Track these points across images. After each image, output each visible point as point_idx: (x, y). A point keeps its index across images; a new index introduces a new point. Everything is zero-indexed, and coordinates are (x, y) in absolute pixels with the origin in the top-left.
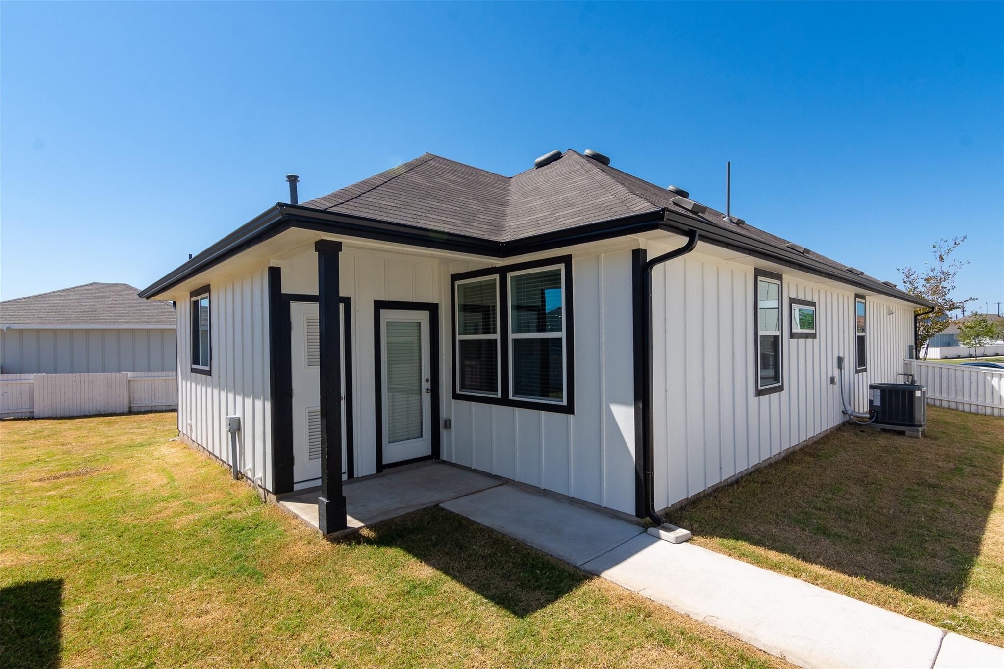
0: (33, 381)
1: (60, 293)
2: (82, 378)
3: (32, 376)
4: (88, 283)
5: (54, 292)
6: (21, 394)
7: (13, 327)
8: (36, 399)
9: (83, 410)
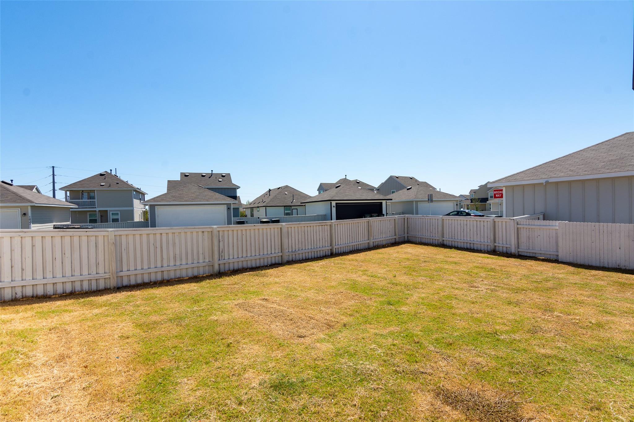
0: (557, 228)
1: (594, 147)
2: (601, 228)
3: (557, 223)
4: (620, 135)
5: (588, 148)
6: (550, 238)
7: (551, 180)
8: (560, 244)
9: (602, 261)
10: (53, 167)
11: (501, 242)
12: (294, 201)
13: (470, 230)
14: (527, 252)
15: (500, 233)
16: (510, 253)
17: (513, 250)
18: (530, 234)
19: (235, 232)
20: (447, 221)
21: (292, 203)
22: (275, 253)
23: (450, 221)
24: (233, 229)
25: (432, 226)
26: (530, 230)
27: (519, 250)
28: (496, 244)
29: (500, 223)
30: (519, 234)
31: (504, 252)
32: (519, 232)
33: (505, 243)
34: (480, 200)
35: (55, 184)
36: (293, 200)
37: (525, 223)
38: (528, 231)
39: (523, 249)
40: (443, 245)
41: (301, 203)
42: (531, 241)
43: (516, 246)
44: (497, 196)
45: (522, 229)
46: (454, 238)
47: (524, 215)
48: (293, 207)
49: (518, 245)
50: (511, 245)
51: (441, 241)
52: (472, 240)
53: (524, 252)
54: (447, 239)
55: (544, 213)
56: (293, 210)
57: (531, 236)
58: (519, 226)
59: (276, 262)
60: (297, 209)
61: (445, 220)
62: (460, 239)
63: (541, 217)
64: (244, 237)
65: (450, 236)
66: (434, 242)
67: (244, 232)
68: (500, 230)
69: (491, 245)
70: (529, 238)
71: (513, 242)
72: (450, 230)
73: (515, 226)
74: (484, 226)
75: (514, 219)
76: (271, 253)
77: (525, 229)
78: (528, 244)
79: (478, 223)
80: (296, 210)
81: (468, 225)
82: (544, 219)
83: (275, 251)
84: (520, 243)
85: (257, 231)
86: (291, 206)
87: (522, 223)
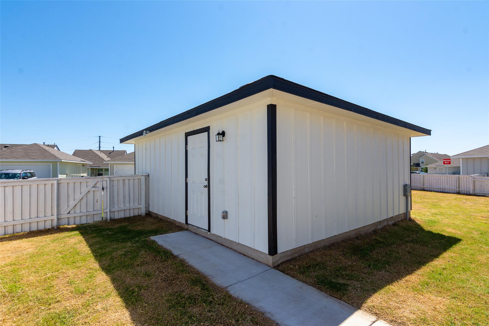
10: (100, 137)
11: (463, 188)
13: (442, 182)
14: (480, 193)
15: (463, 183)
16: (469, 194)
17: (471, 192)
18: (482, 184)
20: (427, 177)
23: (429, 177)
25: (415, 179)
26: (482, 181)
27: (475, 192)
28: (460, 189)
29: (462, 178)
30: (475, 184)
31: (465, 193)
32: (475, 182)
33: (465, 188)
34: (415, 165)
35: (100, 148)
37: (478, 178)
38: (480, 182)
39: (477, 191)
40: (424, 190)
42: (482, 187)
43: (473, 190)
44: (445, 163)
45: (476, 181)
46: (431, 186)
47: (474, 174)
49: (474, 190)
50: (469, 189)
51: (422, 187)
52: (444, 187)
53: (478, 193)
54: (426, 186)
55: (488, 174)
57: (482, 185)
58: (475, 180)
61: (425, 176)
62: (435, 186)
63: (486, 175)
65: (429, 185)
66: (417, 189)
68: (463, 182)
69: (457, 190)
70: (481, 186)
71: (471, 187)
72: (429, 182)
73: (472, 179)
74: (452, 180)
75: (471, 176)
77: (478, 181)
78: (480, 189)
79: (448, 178)
81: (441, 179)
82: (487, 176)
84: (475, 188)
87: (476, 178)
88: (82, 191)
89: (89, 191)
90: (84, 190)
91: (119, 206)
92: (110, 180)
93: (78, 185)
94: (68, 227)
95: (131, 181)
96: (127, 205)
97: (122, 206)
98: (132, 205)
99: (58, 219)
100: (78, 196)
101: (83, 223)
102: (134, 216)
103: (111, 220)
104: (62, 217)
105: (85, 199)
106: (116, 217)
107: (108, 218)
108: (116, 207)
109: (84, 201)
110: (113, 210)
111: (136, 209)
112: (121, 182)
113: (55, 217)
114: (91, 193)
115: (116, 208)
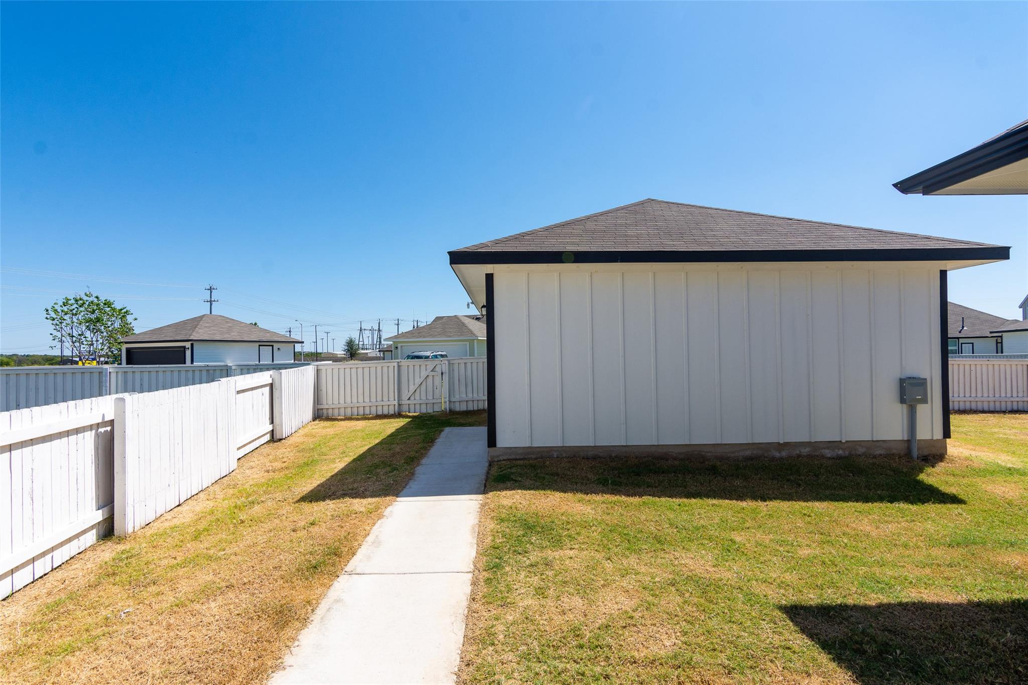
12: (965, 328)
19: (961, 368)
21: (960, 332)
22: (1017, 397)
24: (958, 363)
36: (963, 327)
41: (991, 332)
48: (961, 341)
56: (963, 345)
59: (1020, 408)
60: (973, 343)
64: (973, 373)
67: (973, 368)
76: (1012, 397)
80: (971, 345)
83: (1018, 394)
85: (991, 368)
86: (958, 338)
88: (422, 375)
89: (428, 376)
90: (424, 374)
91: (461, 396)
92: (449, 364)
93: (417, 368)
94: (409, 414)
95: (475, 365)
96: (470, 395)
97: (464, 396)
98: (475, 395)
99: (399, 405)
100: (418, 381)
101: (430, 412)
102: (478, 410)
103: (450, 410)
104: (403, 402)
105: (424, 383)
106: (458, 409)
107: (448, 409)
108: (457, 396)
109: (423, 387)
110: (453, 399)
111: (480, 401)
112: (462, 366)
113: (396, 403)
114: (430, 378)
115: (457, 398)
